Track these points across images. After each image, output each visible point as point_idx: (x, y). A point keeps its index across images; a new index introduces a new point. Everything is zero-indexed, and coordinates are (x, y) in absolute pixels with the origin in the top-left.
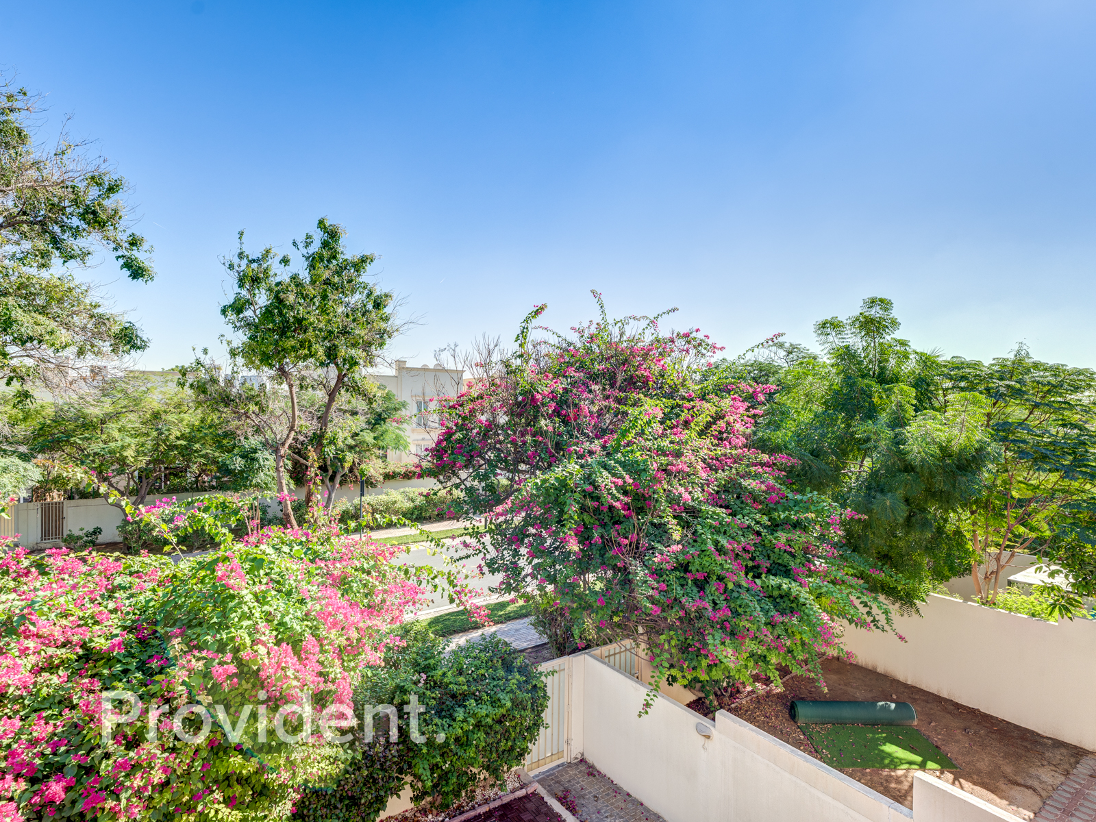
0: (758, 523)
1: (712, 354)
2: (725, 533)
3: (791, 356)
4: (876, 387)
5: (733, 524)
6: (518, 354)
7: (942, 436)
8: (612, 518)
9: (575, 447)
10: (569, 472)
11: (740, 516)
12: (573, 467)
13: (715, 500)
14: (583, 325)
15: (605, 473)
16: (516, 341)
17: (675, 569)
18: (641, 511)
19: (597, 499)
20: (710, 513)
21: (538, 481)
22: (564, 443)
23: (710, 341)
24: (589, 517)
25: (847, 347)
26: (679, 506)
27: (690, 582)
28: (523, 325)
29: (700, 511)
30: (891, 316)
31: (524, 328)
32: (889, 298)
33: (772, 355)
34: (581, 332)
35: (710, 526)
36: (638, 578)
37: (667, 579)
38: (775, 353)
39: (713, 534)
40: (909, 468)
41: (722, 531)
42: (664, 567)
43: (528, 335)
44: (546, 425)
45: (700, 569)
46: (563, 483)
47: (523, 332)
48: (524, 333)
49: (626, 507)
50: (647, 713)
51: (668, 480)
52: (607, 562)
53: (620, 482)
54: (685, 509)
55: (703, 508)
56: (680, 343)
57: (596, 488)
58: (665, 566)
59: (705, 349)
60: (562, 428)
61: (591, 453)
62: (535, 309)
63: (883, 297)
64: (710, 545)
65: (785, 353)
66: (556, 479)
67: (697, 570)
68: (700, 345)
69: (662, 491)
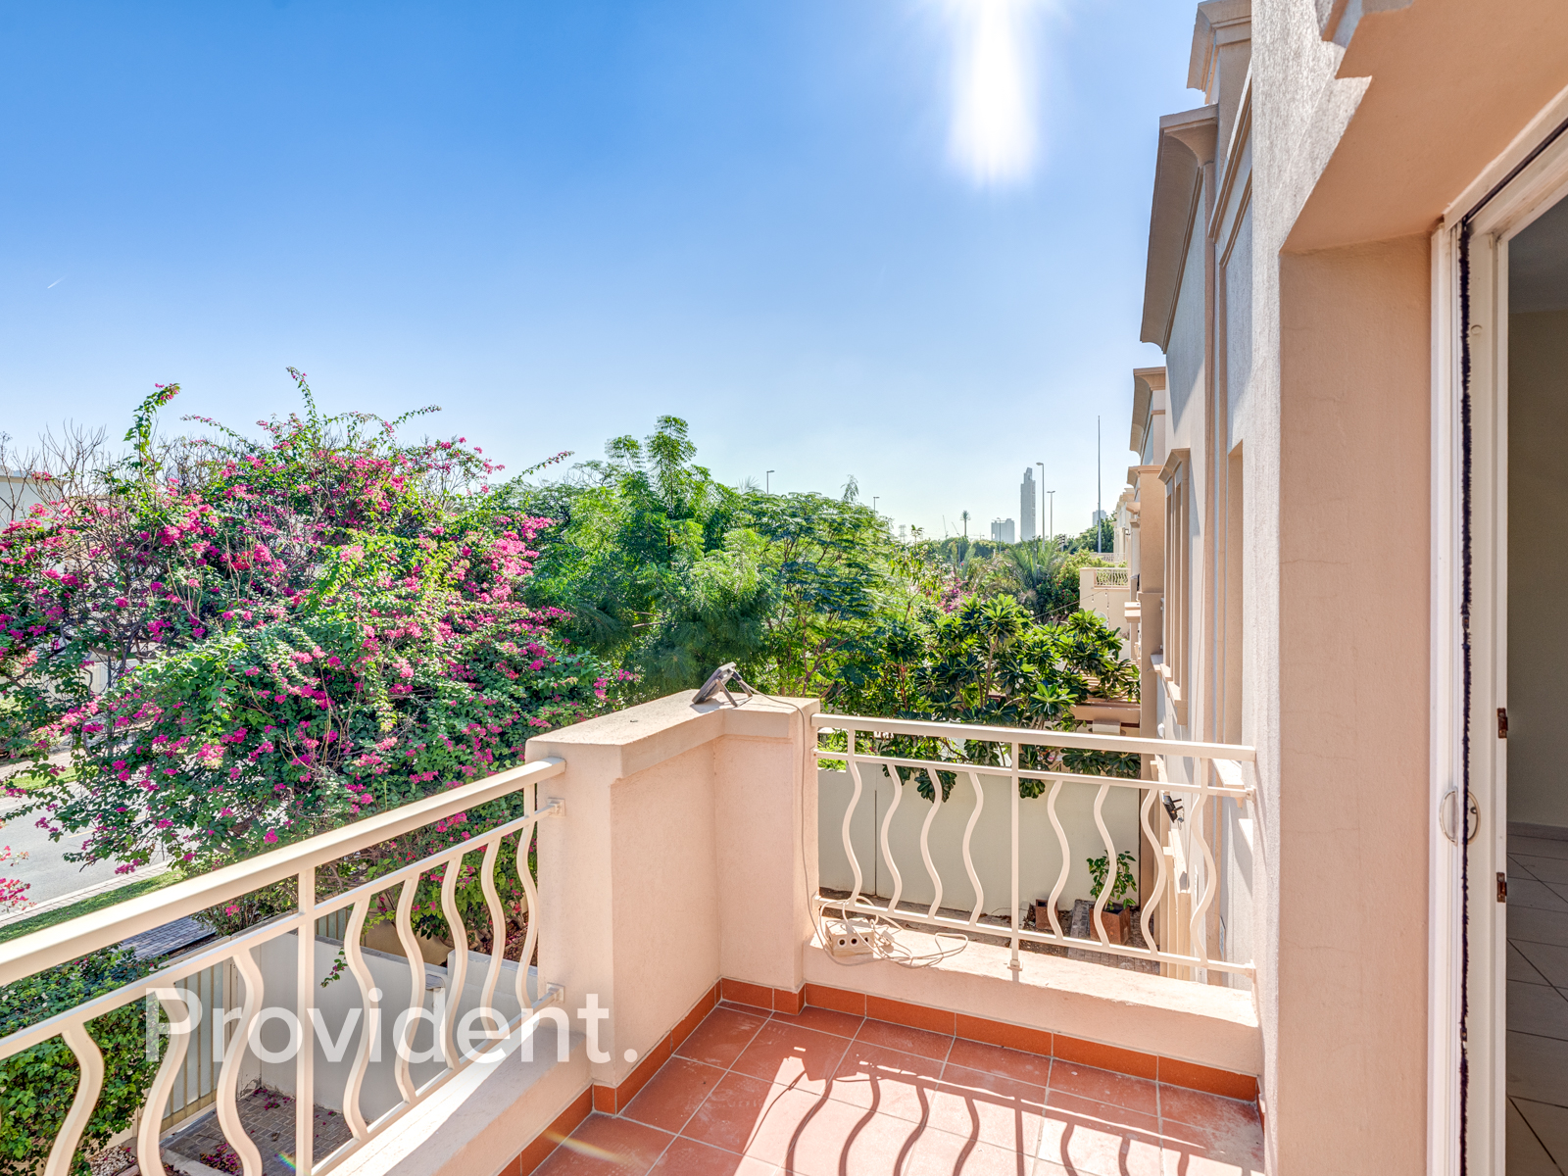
0: (511, 696)
1: (486, 474)
2: (467, 714)
3: (609, 480)
4: (666, 523)
5: (477, 702)
6: (132, 460)
7: (723, 580)
8: (299, 712)
9: (239, 611)
10: (221, 650)
11: (487, 690)
12: (232, 641)
13: (461, 672)
14: (278, 418)
15: (283, 646)
16: (128, 439)
17: (392, 772)
18: (342, 699)
19: (270, 685)
20: (449, 690)
21: (158, 667)
22: (221, 604)
23: (481, 457)
24: (257, 714)
25: (641, 473)
26: (405, 684)
27: (413, 786)
28: (140, 413)
29: (436, 689)
30: (686, 440)
31: (141, 419)
32: (684, 419)
33: (586, 477)
34: (276, 430)
35: (447, 708)
36: (328, 793)
37: (379, 787)
38: (590, 476)
39: (450, 718)
40: (695, 617)
41: (464, 712)
42: (374, 771)
43: (152, 430)
44: (187, 578)
45: (429, 767)
46: (208, 669)
47: (139, 426)
48: (141, 427)
49: (318, 692)
50: (337, 977)
51: (383, 649)
52: (287, 778)
53: (307, 657)
54: (415, 688)
55: (440, 684)
56: (440, 456)
57: (266, 668)
58: (375, 769)
59: (476, 466)
60: (218, 582)
61: (269, 618)
62: (159, 390)
63: (677, 417)
64: (443, 734)
65: (602, 476)
66: (195, 661)
67: (425, 770)
68: (469, 460)
69: (374, 666)
